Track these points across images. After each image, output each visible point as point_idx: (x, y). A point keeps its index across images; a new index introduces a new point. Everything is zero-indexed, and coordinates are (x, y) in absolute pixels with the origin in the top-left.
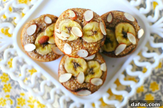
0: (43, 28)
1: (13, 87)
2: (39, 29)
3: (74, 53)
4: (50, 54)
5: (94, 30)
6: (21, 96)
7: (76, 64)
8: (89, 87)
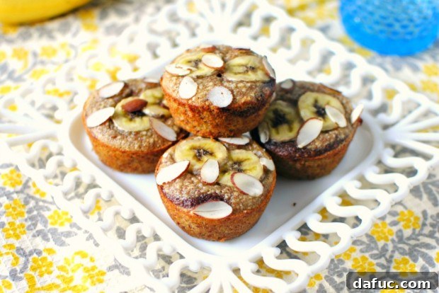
0: (137, 91)
1: (30, 234)
2: (127, 91)
3: (202, 93)
4: (144, 133)
5: (249, 66)
6: (45, 254)
7: (202, 151)
8: (229, 195)
